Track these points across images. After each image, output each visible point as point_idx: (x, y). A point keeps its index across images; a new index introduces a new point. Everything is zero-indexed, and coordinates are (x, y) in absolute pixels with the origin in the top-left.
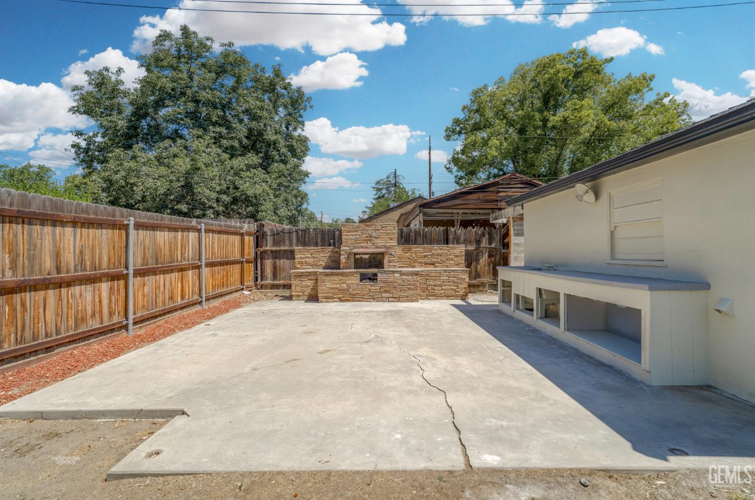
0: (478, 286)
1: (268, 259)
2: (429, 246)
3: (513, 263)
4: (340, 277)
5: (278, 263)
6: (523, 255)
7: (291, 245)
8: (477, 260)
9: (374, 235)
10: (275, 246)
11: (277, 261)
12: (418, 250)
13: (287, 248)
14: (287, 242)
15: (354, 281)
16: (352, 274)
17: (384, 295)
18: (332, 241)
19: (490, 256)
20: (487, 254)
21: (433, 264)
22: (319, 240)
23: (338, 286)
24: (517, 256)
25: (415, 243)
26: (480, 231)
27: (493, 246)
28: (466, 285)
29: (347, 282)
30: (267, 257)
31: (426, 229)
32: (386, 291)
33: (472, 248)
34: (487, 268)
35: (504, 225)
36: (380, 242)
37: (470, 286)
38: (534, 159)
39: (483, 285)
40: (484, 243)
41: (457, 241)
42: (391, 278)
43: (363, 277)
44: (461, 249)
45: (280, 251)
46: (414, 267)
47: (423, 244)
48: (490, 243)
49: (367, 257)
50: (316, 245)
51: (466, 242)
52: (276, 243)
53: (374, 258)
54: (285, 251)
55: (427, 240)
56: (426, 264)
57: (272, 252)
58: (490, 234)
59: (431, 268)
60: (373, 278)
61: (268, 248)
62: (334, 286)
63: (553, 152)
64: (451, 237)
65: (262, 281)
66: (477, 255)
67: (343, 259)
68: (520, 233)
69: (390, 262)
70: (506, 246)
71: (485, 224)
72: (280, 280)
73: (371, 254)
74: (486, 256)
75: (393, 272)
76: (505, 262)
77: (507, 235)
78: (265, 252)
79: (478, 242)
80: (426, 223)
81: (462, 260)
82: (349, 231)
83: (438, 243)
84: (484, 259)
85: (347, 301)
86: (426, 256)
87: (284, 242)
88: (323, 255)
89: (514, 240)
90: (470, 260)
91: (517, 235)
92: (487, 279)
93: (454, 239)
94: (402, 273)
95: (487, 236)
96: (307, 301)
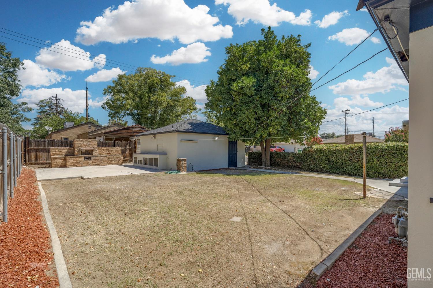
0: (126, 161)
1: (32, 152)
2: (109, 147)
3: (137, 153)
4: (77, 158)
5: (38, 154)
6: (140, 151)
7: (45, 146)
8: (125, 152)
9: (88, 143)
10: (36, 147)
11: (38, 153)
12: (104, 149)
13: (43, 148)
14: (43, 145)
15: (82, 159)
16: (81, 157)
17: (94, 164)
18: (66, 145)
19: (129, 151)
20: (129, 150)
21: (110, 154)
22: (60, 145)
23: (76, 161)
24: (138, 150)
25: (103, 147)
26: (126, 142)
27: (131, 147)
28: (122, 160)
29: (79, 160)
30: (31, 151)
31: (107, 141)
32: (95, 163)
33: (123, 148)
34: (129, 155)
35: (134, 141)
36: (91, 146)
37: (124, 161)
38: (145, 112)
39: (127, 160)
40: (128, 147)
41: (118, 146)
42: (97, 158)
43: (85, 158)
44: (120, 149)
45: (39, 149)
46: (103, 154)
47: (106, 147)
48: (130, 147)
49: (84, 151)
50: (59, 146)
51: (121, 146)
52: (36, 145)
53: (87, 152)
54: (41, 149)
55: (107, 145)
56: (107, 153)
57: (34, 149)
58: (129, 143)
59: (110, 155)
60: (89, 158)
61: (32, 147)
62: (74, 161)
63: (153, 109)
64: (116, 144)
65: (29, 161)
66: (125, 150)
67: (76, 152)
68: (139, 144)
69: (95, 153)
70: (135, 148)
71: (128, 140)
72: (39, 161)
73: (86, 150)
74: (128, 151)
75: (98, 156)
76: (135, 152)
77: (135, 144)
78: (31, 149)
79: (126, 146)
80: (107, 139)
81: (120, 152)
82: (78, 142)
83: (111, 146)
84: (127, 152)
85: (79, 166)
86: (107, 151)
87: (41, 145)
88: (64, 151)
89: (138, 146)
90: (123, 152)
91: (138, 144)
92: (128, 158)
93: (117, 145)
94: (101, 157)
95: (129, 144)
96: (59, 167)
